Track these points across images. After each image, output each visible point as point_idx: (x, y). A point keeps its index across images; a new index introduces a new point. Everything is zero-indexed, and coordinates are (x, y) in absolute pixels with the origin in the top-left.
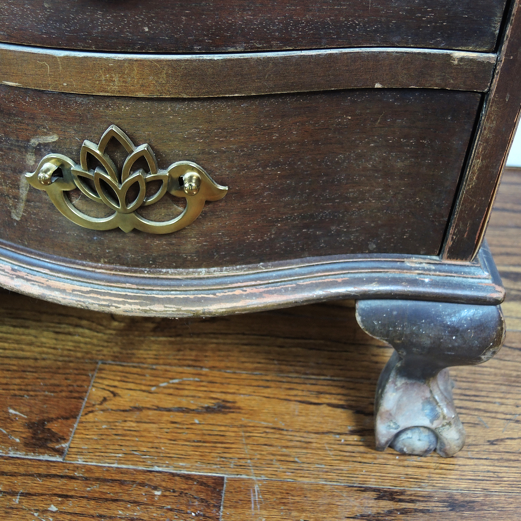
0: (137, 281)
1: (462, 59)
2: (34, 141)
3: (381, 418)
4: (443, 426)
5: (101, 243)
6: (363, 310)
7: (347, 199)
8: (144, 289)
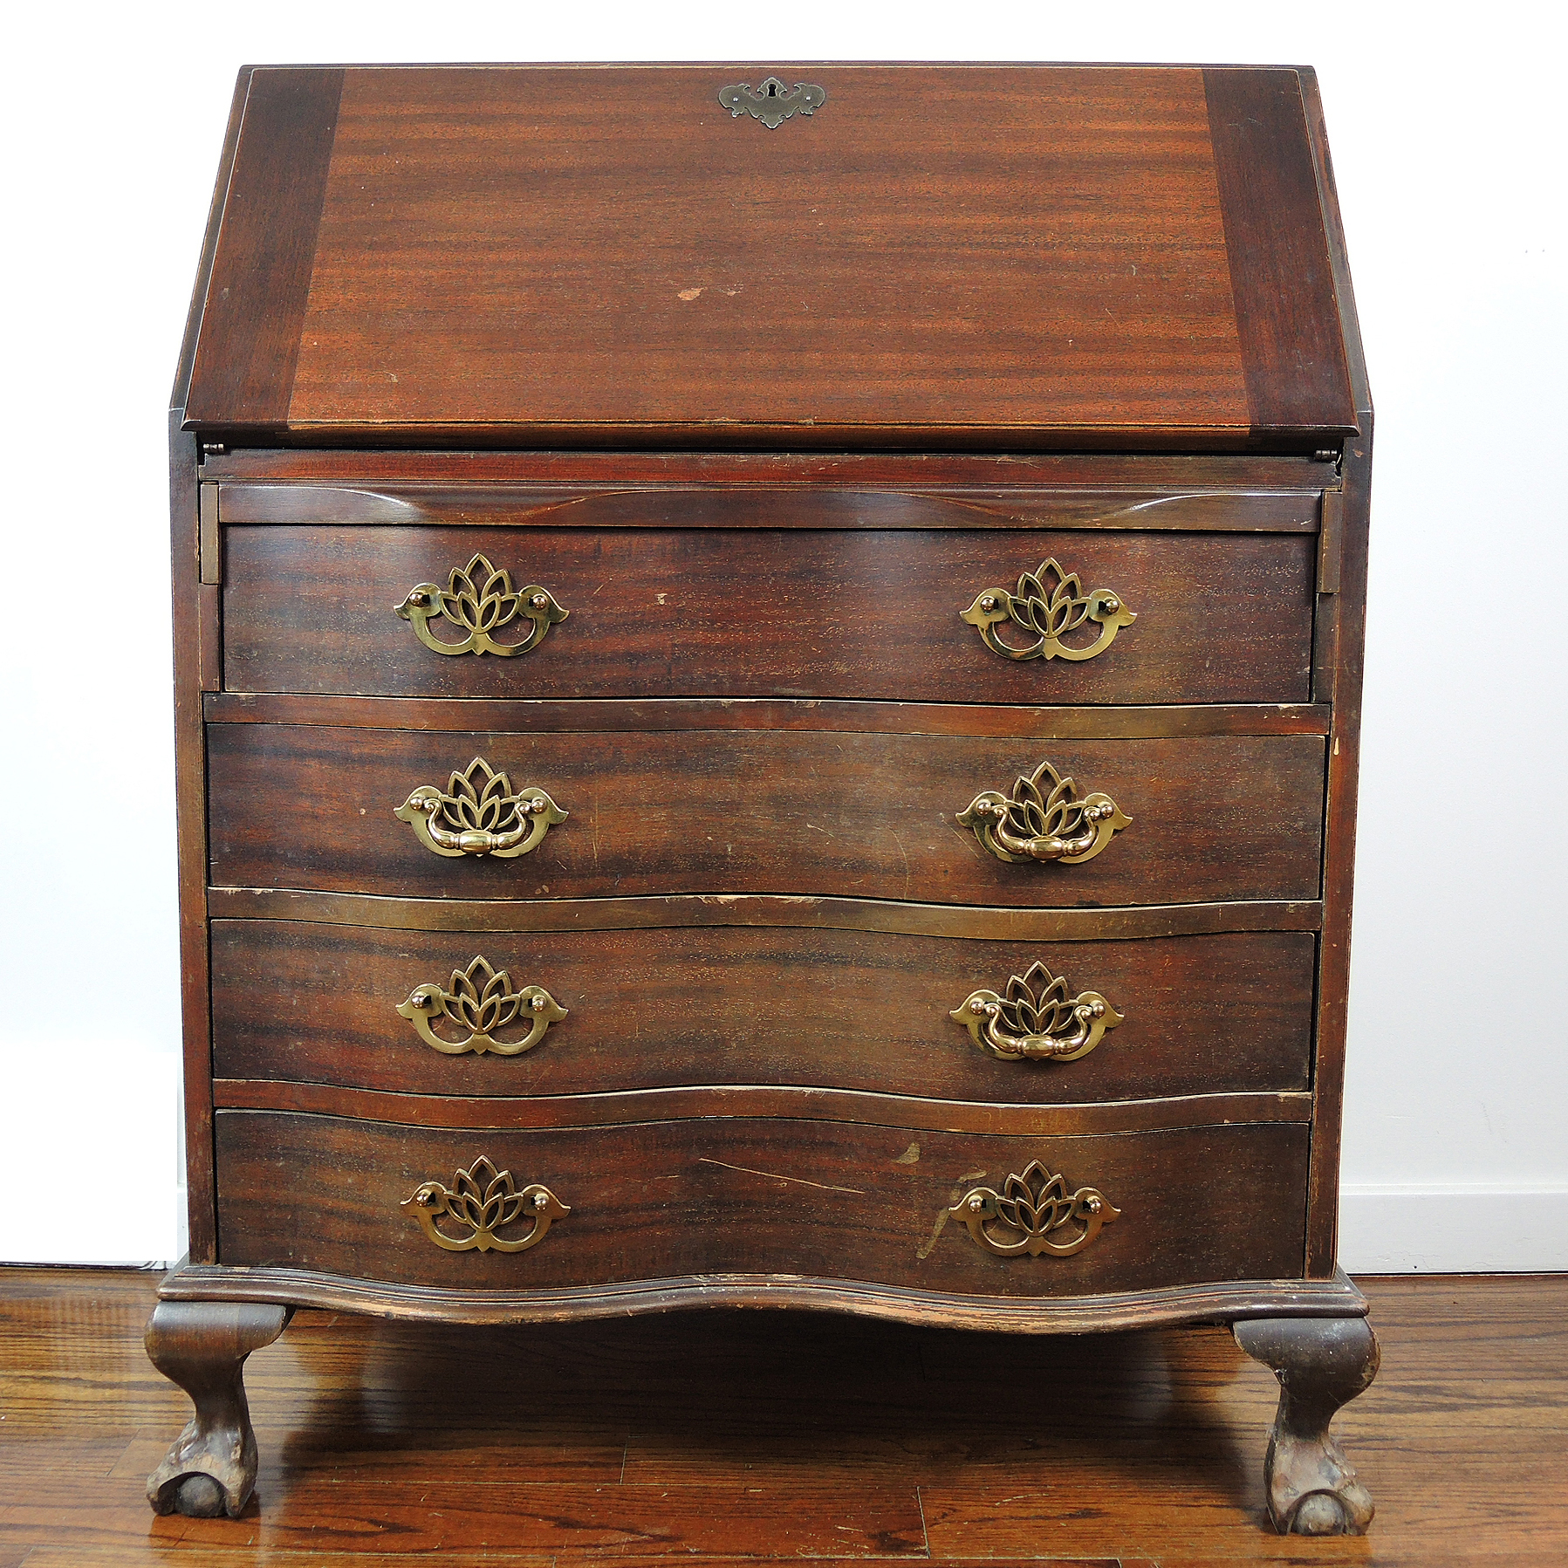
0: (1038, 1303)
1: (1286, 1098)
2: (962, 1179)
3: (1277, 1486)
4: (1346, 1486)
5: (1006, 1272)
6: (1239, 1330)
7: (1215, 1222)
8: (1046, 1310)
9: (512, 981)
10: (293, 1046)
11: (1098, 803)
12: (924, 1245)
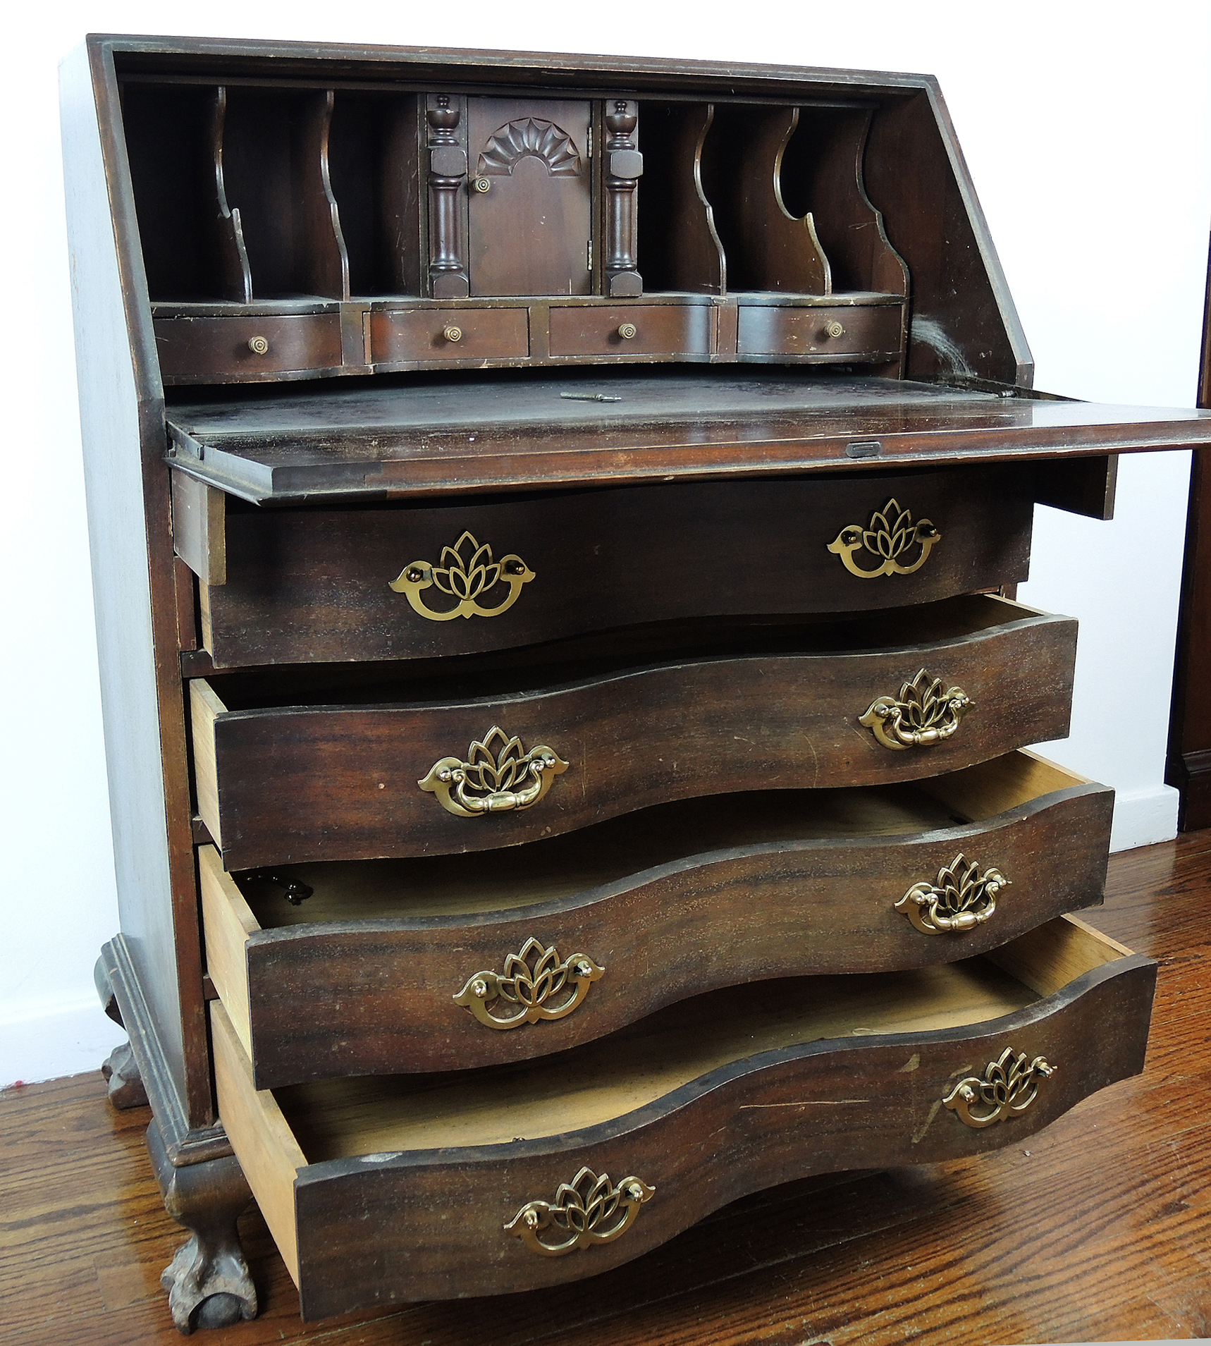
2: (954, 1074)
9: (559, 954)
10: (337, 1047)
11: (957, 697)
12: (918, 1132)
